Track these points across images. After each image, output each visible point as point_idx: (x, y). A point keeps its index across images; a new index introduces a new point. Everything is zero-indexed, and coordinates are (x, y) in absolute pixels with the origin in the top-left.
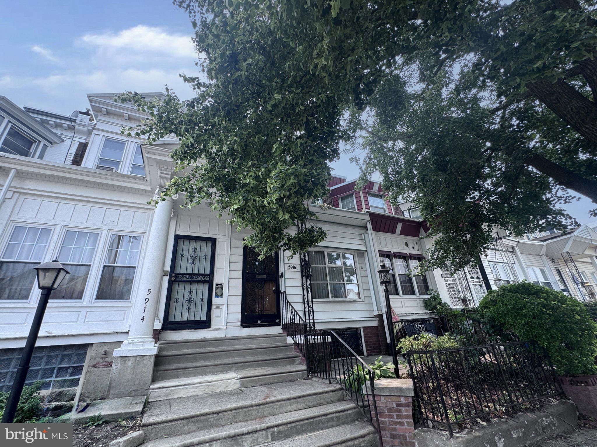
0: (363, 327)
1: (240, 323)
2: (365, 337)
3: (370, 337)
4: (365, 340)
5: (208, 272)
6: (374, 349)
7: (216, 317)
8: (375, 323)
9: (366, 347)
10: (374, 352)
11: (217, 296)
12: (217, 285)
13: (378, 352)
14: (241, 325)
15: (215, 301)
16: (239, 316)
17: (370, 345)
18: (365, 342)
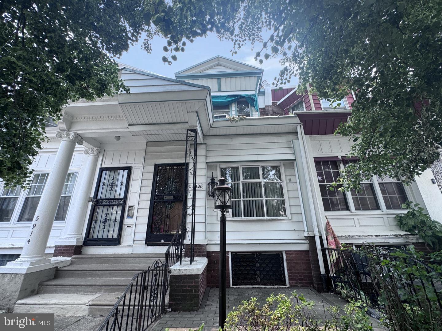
0: (286, 251)
1: (144, 242)
2: (287, 263)
3: (295, 263)
4: (288, 267)
6: (300, 280)
7: (127, 235)
8: (305, 247)
9: (289, 276)
10: (301, 283)
11: (129, 216)
12: (130, 207)
13: (306, 283)
14: (146, 243)
15: (127, 221)
16: (144, 235)
17: (296, 273)
18: (288, 270)
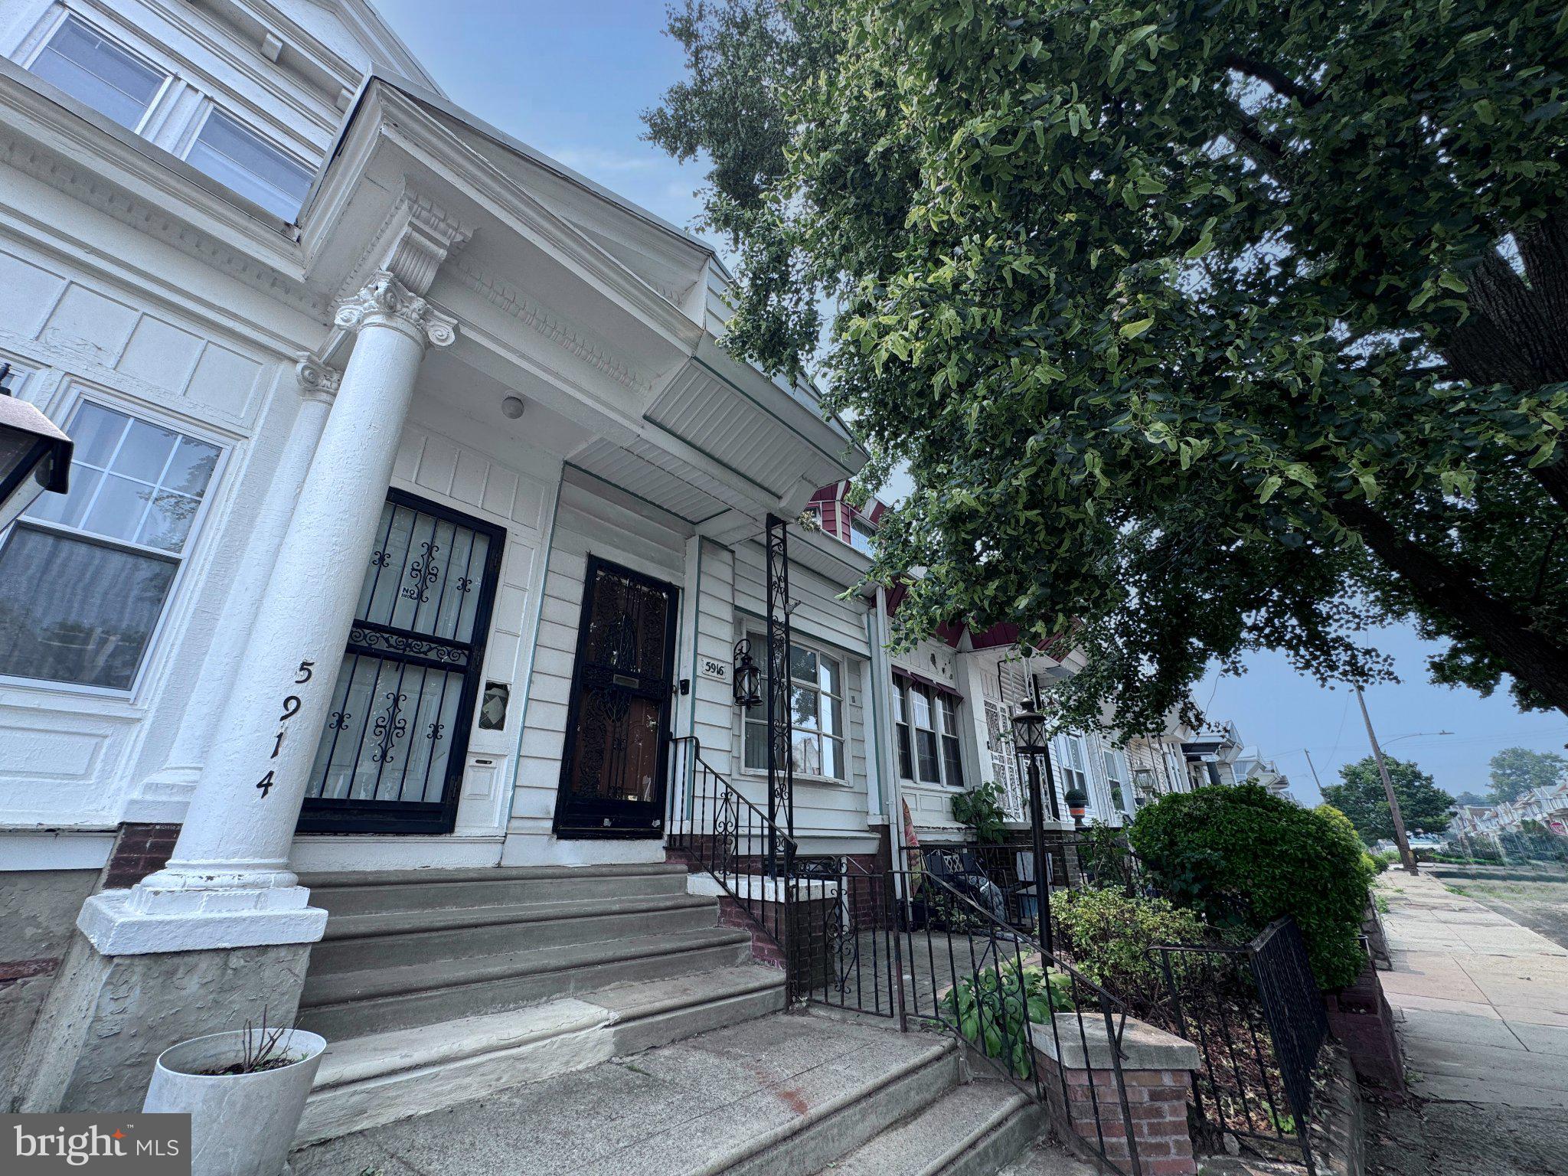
0: (847, 855)
1: (549, 824)
2: (849, 882)
3: (858, 881)
4: (849, 889)
5: (465, 636)
6: (864, 915)
7: (474, 796)
8: (871, 848)
9: (850, 909)
10: (864, 923)
11: (486, 724)
12: (490, 686)
13: (870, 922)
14: (555, 830)
15: (481, 739)
16: (550, 800)
17: (858, 902)
18: (849, 896)
